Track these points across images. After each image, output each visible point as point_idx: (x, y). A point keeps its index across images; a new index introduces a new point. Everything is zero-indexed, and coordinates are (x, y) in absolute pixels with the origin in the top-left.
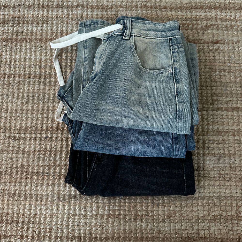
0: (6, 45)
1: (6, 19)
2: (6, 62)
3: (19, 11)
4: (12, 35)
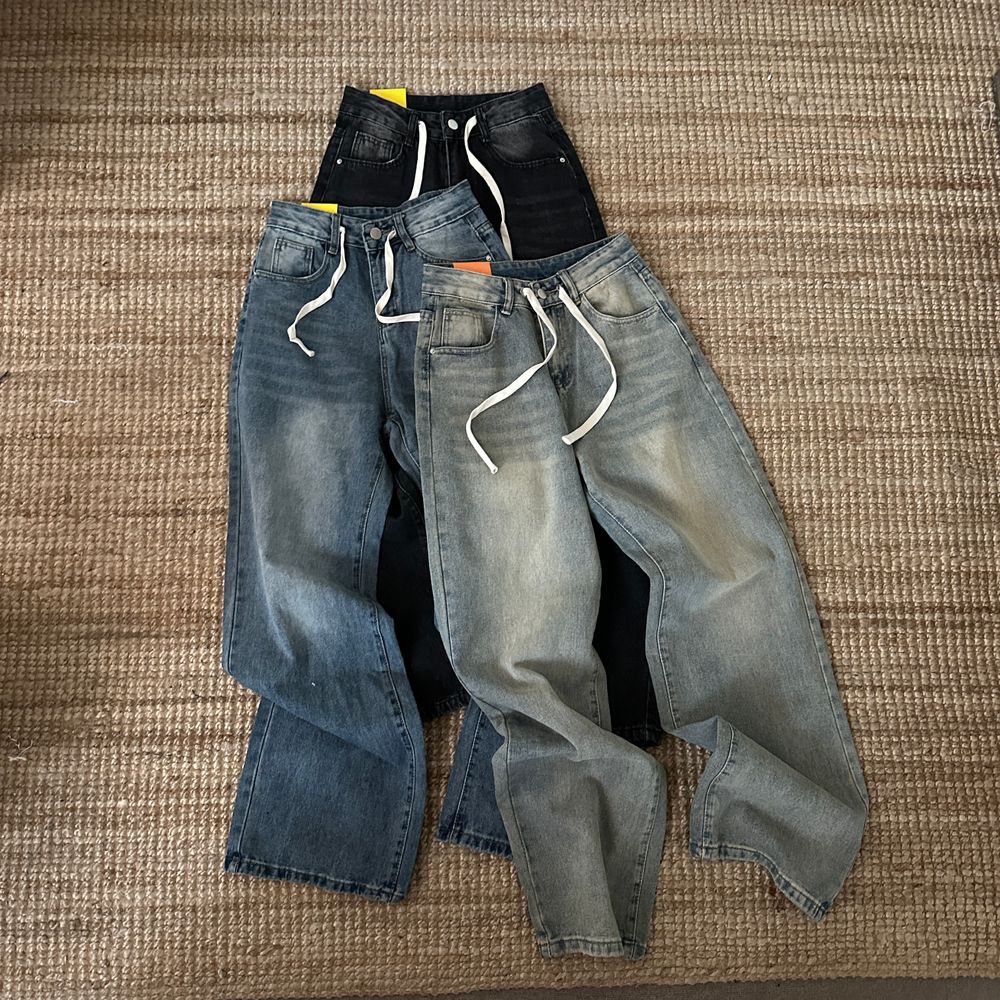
0: (220, 284)
1: (216, 235)
2: (222, 315)
3: (241, 218)
4: (231, 264)
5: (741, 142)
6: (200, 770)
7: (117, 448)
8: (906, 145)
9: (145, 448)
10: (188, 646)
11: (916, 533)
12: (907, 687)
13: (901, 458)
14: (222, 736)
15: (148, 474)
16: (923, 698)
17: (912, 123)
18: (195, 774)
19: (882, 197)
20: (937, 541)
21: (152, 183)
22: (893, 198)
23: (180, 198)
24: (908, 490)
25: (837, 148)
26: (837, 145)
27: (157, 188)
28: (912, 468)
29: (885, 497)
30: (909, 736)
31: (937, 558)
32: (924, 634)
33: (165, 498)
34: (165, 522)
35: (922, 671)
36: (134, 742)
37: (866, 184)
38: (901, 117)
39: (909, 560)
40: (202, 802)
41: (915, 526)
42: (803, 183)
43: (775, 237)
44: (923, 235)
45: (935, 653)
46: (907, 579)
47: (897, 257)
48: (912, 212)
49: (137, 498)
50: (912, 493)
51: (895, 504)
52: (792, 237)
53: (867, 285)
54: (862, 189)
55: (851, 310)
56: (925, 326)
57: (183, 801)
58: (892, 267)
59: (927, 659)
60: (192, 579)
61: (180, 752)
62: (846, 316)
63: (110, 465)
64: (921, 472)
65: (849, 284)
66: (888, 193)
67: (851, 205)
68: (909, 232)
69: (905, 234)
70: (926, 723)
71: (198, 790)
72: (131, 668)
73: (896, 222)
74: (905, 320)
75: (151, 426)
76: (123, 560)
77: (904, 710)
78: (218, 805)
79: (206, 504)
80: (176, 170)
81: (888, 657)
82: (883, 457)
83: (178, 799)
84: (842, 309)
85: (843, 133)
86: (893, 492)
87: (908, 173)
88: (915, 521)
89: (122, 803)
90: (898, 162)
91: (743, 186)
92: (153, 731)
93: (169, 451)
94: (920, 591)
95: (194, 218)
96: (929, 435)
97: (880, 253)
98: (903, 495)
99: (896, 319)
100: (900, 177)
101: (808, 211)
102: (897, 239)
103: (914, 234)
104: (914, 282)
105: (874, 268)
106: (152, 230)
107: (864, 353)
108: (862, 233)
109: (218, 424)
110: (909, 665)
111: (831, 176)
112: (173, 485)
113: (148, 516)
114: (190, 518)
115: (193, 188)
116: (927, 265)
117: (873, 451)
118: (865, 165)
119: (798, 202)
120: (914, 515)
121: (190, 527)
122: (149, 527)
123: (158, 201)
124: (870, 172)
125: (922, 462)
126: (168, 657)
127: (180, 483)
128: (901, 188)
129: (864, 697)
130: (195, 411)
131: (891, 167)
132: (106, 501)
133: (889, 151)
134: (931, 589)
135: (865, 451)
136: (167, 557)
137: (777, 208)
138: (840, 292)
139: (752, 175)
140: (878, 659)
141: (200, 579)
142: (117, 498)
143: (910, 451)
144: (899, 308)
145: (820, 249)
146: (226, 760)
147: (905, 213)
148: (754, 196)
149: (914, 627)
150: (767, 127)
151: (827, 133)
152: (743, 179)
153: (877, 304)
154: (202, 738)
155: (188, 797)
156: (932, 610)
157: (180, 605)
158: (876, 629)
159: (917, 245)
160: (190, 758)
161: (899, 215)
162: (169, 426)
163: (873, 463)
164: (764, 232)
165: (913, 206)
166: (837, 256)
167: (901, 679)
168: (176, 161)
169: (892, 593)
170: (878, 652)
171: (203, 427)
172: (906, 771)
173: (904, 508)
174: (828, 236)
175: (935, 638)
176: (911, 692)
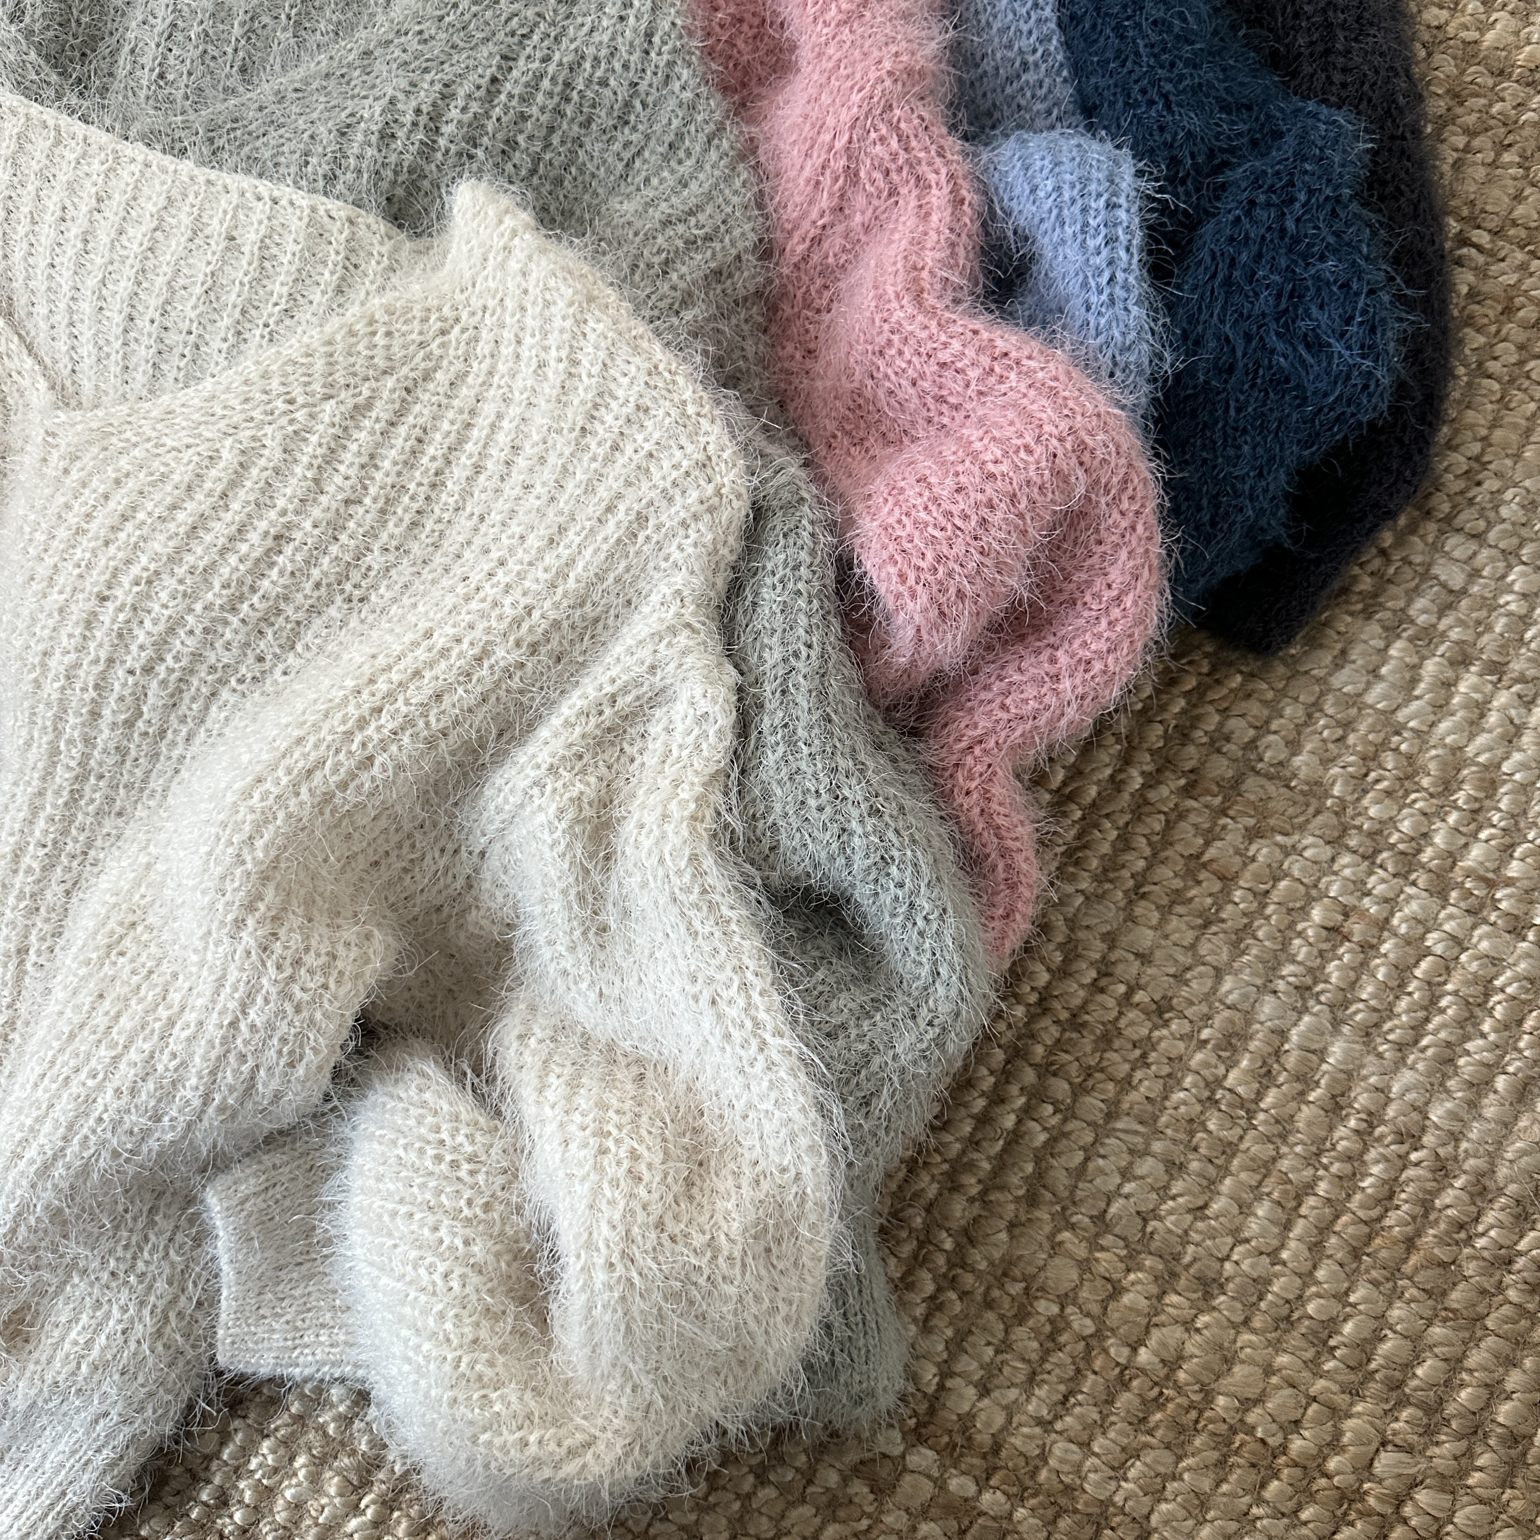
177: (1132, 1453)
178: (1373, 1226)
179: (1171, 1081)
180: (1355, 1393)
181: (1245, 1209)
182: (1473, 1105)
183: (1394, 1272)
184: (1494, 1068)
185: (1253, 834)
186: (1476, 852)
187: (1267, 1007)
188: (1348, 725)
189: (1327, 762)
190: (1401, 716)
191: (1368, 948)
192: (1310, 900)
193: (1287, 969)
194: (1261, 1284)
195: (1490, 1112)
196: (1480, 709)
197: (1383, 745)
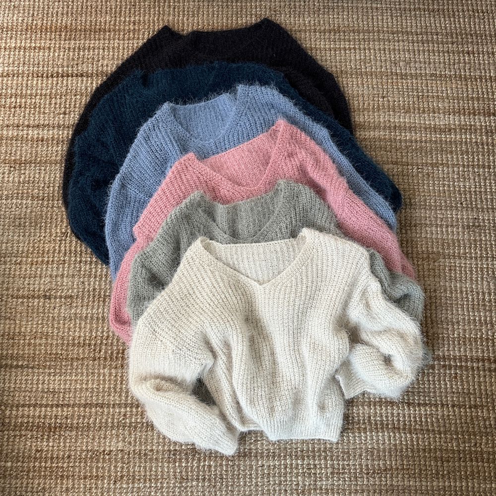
5: (373, 88)
6: (53, 447)
7: (15, 259)
8: (467, 91)
9: (30, 260)
10: (49, 374)
11: (469, 315)
12: (463, 405)
13: (460, 271)
14: (66, 427)
15: (31, 274)
16: (472, 412)
17: (471, 78)
18: (51, 448)
19: (453, 120)
20: (480, 320)
21: (42, 110)
22: (460, 121)
23: (57, 119)
24: (464, 289)
25: (428, 92)
26: (428, 90)
27: (44, 113)
28: (466, 277)
29: (451, 293)
30: (463, 435)
31: (481, 330)
32: (473, 375)
33: (40, 288)
34: (39, 302)
35: (471, 396)
36: (17, 428)
37: (444, 113)
38: (465, 75)
39: (465, 330)
40: (54, 465)
41: (468, 311)
42: (408, 111)
43: (391, 141)
44: (476, 142)
45: (480, 386)
46: (464, 342)
47: (461, 155)
48: (470, 129)
49: (25, 288)
50: (467, 291)
51: (457, 297)
52: (401, 142)
53: (443, 171)
54: (442, 116)
55: (434, 184)
56: (476, 195)
57: (43, 464)
58: (458, 160)
59: (475, 390)
60: (53, 336)
61: (42, 436)
62: (431, 188)
63: (10, 269)
64: (471, 279)
65: (433, 169)
66: (457, 119)
67: (435, 125)
68: (468, 140)
69: (466, 142)
70: (473, 428)
71: (52, 458)
72: (18, 385)
73: (461, 135)
74: (465, 191)
75: (33, 247)
76: (15, 324)
77: (460, 419)
78: (62, 467)
79: (62, 292)
80: (56, 104)
81: (452, 388)
82: (450, 270)
83: (40, 463)
84: (428, 184)
85: (432, 83)
86: (456, 291)
87: (469, 107)
88: (468, 308)
89: (9, 464)
90: (463, 100)
91: (374, 112)
92: (28, 422)
93: (42, 261)
94: (471, 349)
95: (63, 130)
96: (476, 258)
97: (451, 152)
98: (461, 292)
99: (459, 190)
100: (464, 109)
101: (410, 128)
102: (461, 144)
103: (471, 142)
104: (471, 169)
105: (448, 161)
106: (40, 136)
107: (441, 209)
108: (441, 141)
109: (70, 246)
110: (464, 392)
111: (424, 108)
112: (44, 281)
113: (29, 298)
114: (53, 300)
115: (65, 113)
116: (478, 160)
117: (445, 266)
118: (443, 101)
119: (405, 122)
120: (468, 305)
121: (52, 305)
122: (30, 304)
123: (44, 120)
124: (446, 105)
125: (471, 274)
126: (38, 380)
127: (48, 279)
128: (464, 115)
129: (437, 410)
130: (58, 238)
131: (459, 103)
132: (8, 289)
133: (458, 94)
134: (477, 348)
135: (440, 266)
136: (40, 322)
137: (393, 125)
138: (428, 174)
139: (379, 106)
140: (446, 388)
141: (57, 336)
142: (13, 288)
143: (466, 267)
144: (462, 184)
145: (416, 149)
146: (68, 441)
147: (467, 129)
148: (380, 118)
149: (467, 370)
150: (388, 79)
151: (422, 83)
152: (373, 108)
153: (449, 181)
154: (55, 428)
155: (46, 462)
156: (478, 360)
157: (46, 350)
158: (445, 370)
159: (473, 148)
160: (48, 439)
161: (463, 131)
162: (43, 247)
163: (445, 273)
164: (385, 139)
165: (471, 126)
166: (426, 153)
167: (459, 401)
168: (56, 98)
169: (455, 350)
170: (446, 384)
171: (63, 248)
172: (461, 456)
173: (462, 300)
174: (421, 142)
175: (479, 377)
176: (465, 408)
177: (460, 348)
178: (473, 305)
179: (441, 299)
180: (482, 326)
181: (458, 311)
182: (477, 283)
183: (478, 309)
184: (477, 278)
185: (434, 262)
186: (462, 251)
187: (447, 284)
188: (438, 242)
189: (438, 248)
190: (444, 238)
191: (455, 270)
192: (445, 267)
193: (447, 278)
194: (464, 319)
195: (480, 283)
196: (453, 232)
197: (443, 243)
